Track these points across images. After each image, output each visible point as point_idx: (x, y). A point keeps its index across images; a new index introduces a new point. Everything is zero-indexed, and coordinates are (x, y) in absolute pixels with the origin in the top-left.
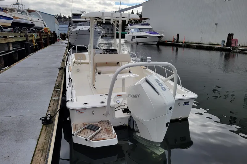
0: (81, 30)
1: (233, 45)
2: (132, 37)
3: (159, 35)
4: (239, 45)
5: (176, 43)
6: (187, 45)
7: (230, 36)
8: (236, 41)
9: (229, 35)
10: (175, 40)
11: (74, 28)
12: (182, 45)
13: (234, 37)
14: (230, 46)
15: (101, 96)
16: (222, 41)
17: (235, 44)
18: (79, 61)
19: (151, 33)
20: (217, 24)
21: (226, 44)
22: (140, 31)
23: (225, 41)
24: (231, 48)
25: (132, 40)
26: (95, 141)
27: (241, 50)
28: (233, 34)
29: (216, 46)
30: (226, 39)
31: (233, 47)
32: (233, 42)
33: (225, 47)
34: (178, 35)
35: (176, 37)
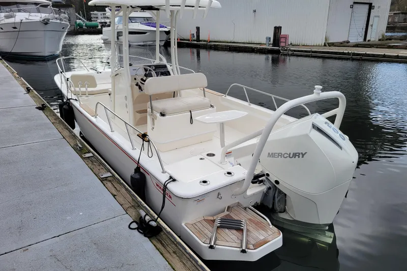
0: (24, 21)
1: (282, 44)
2: (118, 33)
3: (166, 30)
4: (291, 44)
5: (196, 42)
6: (215, 45)
7: (277, 30)
8: (286, 37)
9: (276, 28)
10: (194, 37)
11: (7, 17)
12: (206, 45)
13: (283, 32)
14: (278, 46)
15: (201, 159)
16: (267, 38)
17: (285, 42)
18: (83, 89)
19: (152, 26)
20: (255, 11)
21: (272, 43)
22: (132, 22)
23: (270, 38)
24: (280, 49)
25: (118, 39)
26: (255, 249)
27: (295, 51)
28: (281, 27)
29: (258, 46)
30: (271, 35)
31: (282, 47)
32: (282, 40)
33: (270, 47)
34: (198, 29)
35: (194, 32)
